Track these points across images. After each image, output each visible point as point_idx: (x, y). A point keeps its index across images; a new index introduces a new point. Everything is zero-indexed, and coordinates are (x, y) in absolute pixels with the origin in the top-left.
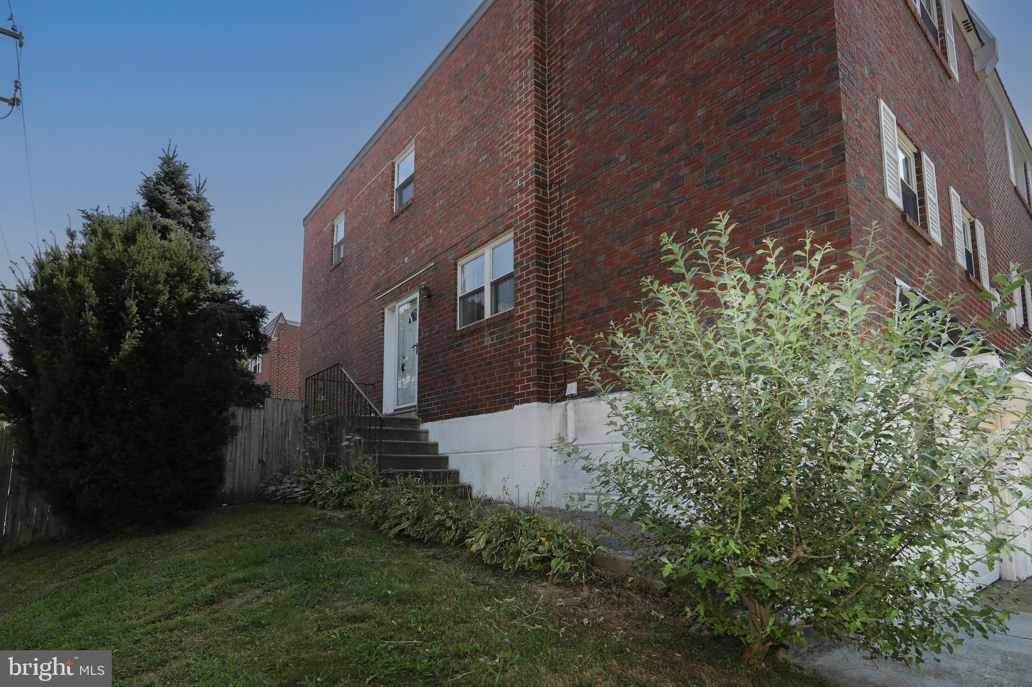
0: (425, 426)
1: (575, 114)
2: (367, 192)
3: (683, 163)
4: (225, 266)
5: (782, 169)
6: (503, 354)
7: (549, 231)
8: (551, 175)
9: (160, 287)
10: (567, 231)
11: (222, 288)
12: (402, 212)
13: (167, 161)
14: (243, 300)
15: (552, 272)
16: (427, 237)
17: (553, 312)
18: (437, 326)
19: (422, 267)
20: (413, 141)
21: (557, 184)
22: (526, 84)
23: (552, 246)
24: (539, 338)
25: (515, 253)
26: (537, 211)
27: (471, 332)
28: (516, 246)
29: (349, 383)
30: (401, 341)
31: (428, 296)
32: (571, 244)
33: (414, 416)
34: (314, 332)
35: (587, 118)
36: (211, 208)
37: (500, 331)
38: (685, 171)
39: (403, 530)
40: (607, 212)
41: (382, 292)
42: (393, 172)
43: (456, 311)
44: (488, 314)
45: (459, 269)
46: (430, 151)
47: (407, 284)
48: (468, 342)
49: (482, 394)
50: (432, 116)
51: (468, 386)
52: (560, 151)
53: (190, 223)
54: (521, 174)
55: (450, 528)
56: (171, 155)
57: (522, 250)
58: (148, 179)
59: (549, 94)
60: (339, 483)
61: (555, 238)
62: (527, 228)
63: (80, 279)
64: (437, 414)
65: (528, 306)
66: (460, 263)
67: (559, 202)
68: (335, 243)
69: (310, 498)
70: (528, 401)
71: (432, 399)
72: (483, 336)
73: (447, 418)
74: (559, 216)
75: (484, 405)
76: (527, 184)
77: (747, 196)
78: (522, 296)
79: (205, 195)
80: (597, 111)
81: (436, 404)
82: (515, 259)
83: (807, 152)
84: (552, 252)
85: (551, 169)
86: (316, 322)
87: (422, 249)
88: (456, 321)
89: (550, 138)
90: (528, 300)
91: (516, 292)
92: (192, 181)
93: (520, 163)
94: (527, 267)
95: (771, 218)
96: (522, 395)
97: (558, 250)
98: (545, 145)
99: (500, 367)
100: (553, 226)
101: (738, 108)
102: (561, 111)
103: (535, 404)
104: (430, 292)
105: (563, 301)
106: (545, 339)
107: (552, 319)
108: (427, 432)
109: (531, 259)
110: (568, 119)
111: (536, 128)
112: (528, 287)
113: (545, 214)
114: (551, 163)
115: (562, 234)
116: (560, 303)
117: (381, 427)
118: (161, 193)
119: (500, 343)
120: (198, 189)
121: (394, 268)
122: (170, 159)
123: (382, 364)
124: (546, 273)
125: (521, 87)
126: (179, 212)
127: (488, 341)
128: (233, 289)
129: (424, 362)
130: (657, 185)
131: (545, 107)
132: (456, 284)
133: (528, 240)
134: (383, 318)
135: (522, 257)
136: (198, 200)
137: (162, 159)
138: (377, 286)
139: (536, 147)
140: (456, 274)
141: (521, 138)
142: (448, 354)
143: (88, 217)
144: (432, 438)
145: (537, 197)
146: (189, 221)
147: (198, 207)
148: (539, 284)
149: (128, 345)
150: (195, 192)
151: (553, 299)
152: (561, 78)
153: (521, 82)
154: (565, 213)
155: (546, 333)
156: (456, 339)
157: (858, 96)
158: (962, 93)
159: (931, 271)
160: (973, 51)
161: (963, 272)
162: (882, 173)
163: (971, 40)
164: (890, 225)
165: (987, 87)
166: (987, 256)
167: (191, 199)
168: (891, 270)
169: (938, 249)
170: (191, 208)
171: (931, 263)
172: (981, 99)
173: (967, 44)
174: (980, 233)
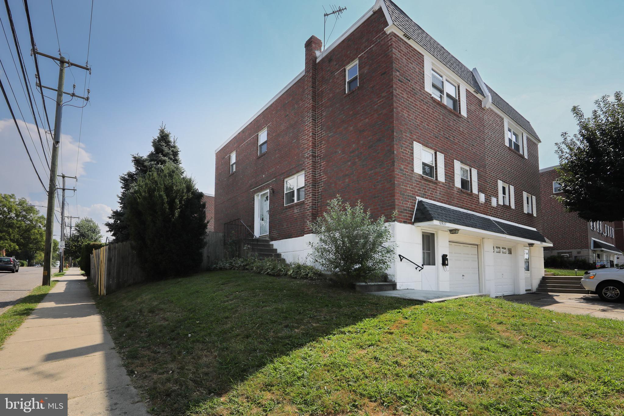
0: (272, 243)
1: (325, 133)
2: (246, 144)
3: (356, 157)
5: (380, 165)
6: (301, 216)
7: (317, 173)
8: (318, 153)
10: (323, 174)
12: (262, 156)
13: (162, 131)
15: (318, 188)
16: (272, 168)
17: (318, 202)
18: (277, 204)
19: (270, 180)
20: (266, 127)
21: (320, 156)
22: (309, 119)
23: (318, 179)
24: (313, 211)
25: (305, 181)
26: (312, 166)
27: (290, 207)
28: (305, 178)
29: (244, 225)
30: (262, 209)
31: (273, 192)
32: (324, 179)
33: (267, 239)
34: (222, 202)
35: (330, 135)
36: (179, 150)
37: (300, 208)
38: (357, 160)
39: (268, 273)
40: (335, 170)
41: (254, 188)
42: (258, 138)
43: (284, 199)
44: (296, 201)
45: (285, 182)
46: (273, 133)
47: (264, 186)
48: (288, 211)
49: (294, 231)
50: (274, 119)
51: (288, 227)
52: (321, 144)
53: (173, 158)
54: (307, 152)
55: (283, 271)
56: (163, 128)
57: (307, 180)
58: (155, 140)
59: (318, 123)
60: (242, 262)
61: (319, 176)
62: (309, 172)
63: (162, 193)
64: (276, 238)
65: (309, 200)
66: (285, 180)
67: (320, 163)
68: (231, 164)
69: (232, 268)
70: (309, 233)
71: (275, 232)
72: (294, 209)
73: (280, 239)
74: (320, 168)
75: (294, 235)
76: (309, 156)
77: (372, 171)
78: (307, 196)
79: (176, 145)
80: (332, 133)
81: (276, 234)
82: (305, 183)
83: (386, 161)
84: (318, 181)
85: (318, 151)
86: (222, 198)
87: (271, 173)
88: (284, 202)
89: (318, 139)
90: (309, 198)
91: (305, 194)
92: (171, 139)
93: (307, 148)
94: (309, 186)
95: (377, 179)
96: (307, 231)
97: (320, 180)
98: (316, 142)
99: (300, 221)
100: (318, 171)
101: (371, 143)
102: (321, 130)
103: (311, 234)
104: (274, 190)
105: (321, 199)
106: (315, 212)
107: (317, 205)
108: (273, 245)
109: (310, 183)
110: (323, 134)
111: (312, 136)
112: (309, 193)
113: (315, 167)
114: (318, 148)
115: (321, 175)
116: (320, 199)
117: (257, 243)
118: (161, 146)
119: (300, 212)
120: (174, 142)
121: (258, 179)
122: (163, 130)
123: (254, 218)
124: (316, 188)
125: (307, 120)
126: (168, 153)
127: (296, 211)
129: (271, 218)
130: (349, 163)
131: (316, 128)
132: (284, 188)
133: (309, 177)
134: (254, 199)
135: (308, 182)
136: (174, 147)
137: (160, 130)
138: (251, 186)
139: (312, 143)
140: (284, 184)
141: (307, 138)
142: (281, 215)
143: (134, 157)
144: (275, 247)
145: (313, 161)
146: (172, 157)
147: (175, 150)
148: (313, 192)
150: (173, 144)
151: (318, 198)
152: (321, 118)
153: (307, 117)
154: (322, 167)
155: (315, 210)
156: (284, 210)
157: (403, 143)
158: (470, 120)
159: (438, 192)
160: (481, 100)
161: (459, 189)
162: (413, 165)
163: (479, 96)
164: (416, 180)
165: (491, 110)
166: (478, 180)
167: (172, 147)
168: (414, 194)
169: (443, 183)
170: (172, 151)
171: (438, 189)
172: (485, 117)
173: (477, 98)
174: (474, 172)
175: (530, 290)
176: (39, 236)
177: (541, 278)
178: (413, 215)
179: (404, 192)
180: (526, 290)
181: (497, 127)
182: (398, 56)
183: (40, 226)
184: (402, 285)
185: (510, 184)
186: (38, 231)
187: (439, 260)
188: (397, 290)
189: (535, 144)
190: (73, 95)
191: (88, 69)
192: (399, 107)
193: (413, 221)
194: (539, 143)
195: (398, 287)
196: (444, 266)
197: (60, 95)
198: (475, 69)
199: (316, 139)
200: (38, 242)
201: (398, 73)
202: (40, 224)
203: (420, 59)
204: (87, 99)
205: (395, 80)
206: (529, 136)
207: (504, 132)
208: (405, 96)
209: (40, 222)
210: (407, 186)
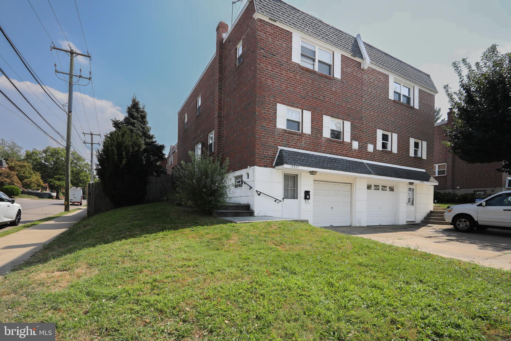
2: (192, 107)
4: (151, 133)
5: (250, 123)
7: (222, 130)
8: (223, 114)
9: (130, 148)
11: (150, 140)
12: (199, 116)
13: (134, 101)
14: (157, 143)
16: (203, 126)
17: (222, 152)
19: (201, 135)
20: (201, 94)
21: (224, 117)
22: (217, 88)
26: (218, 124)
32: (225, 134)
36: (147, 114)
40: (230, 127)
42: (197, 103)
43: (208, 148)
44: (213, 151)
46: (204, 99)
47: (199, 140)
50: (204, 87)
52: (224, 108)
54: (216, 114)
56: (135, 98)
57: (216, 135)
58: (129, 107)
59: (223, 90)
62: (217, 129)
63: (113, 148)
65: (216, 150)
66: (209, 135)
67: (223, 122)
68: (185, 123)
74: (223, 126)
76: (217, 116)
77: (246, 128)
79: (145, 110)
80: (229, 99)
83: (252, 120)
84: (222, 135)
87: (202, 129)
90: (216, 148)
92: (141, 106)
93: (216, 110)
100: (223, 128)
101: (246, 106)
102: (224, 96)
104: (203, 143)
105: (224, 149)
109: (217, 137)
111: (219, 101)
112: (216, 145)
113: (221, 125)
114: (223, 111)
115: (224, 131)
118: (132, 111)
120: (143, 108)
121: (197, 134)
126: (137, 117)
128: (154, 140)
131: (222, 95)
132: (208, 141)
134: (195, 149)
136: (143, 112)
137: (132, 100)
138: (194, 139)
140: (208, 138)
141: (216, 103)
143: (113, 121)
145: (218, 121)
146: (141, 119)
147: (143, 114)
148: (218, 144)
149: (124, 162)
151: (222, 148)
152: (225, 87)
157: (265, 106)
158: (344, 81)
159: (303, 142)
160: (361, 62)
161: (328, 139)
162: (276, 122)
163: (358, 59)
164: (278, 134)
165: (373, 70)
166: (351, 130)
167: (141, 112)
168: (277, 145)
169: (309, 135)
170: (141, 115)
171: (303, 140)
172: (365, 77)
173: (356, 61)
174: (348, 125)
175: (414, 222)
176: (85, 178)
177: (428, 211)
178: (274, 160)
179: (265, 143)
180: (407, 222)
181: (380, 84)
182: (263, 37)
183: (86, 171)
184: (260, 213)
185: (392, 132)
186: (85, 174)
187: (301, 195)
188: (255, 216)
189: (431, 95)
190: (80, 77)
191: (89, 57)
192: (263, 77)
193: (274, 165)
194: (436, 94)
195: (256, 214)
196: (307, 200)
197: (71, 78)
198: (359, 35)
199: (222, 104)
200: (85, 182)
201: (262, 51)
202: (86, 169)
203: (288, 36)
204: (90, 79)
205: (259, 57)
206: (421, 88)
207: (388, 87)
208: (270, 68)
209: (86, 168)
210: (269, 139)
